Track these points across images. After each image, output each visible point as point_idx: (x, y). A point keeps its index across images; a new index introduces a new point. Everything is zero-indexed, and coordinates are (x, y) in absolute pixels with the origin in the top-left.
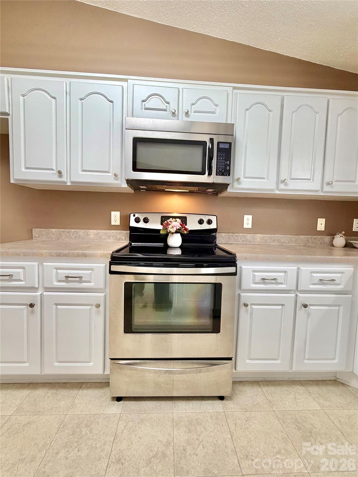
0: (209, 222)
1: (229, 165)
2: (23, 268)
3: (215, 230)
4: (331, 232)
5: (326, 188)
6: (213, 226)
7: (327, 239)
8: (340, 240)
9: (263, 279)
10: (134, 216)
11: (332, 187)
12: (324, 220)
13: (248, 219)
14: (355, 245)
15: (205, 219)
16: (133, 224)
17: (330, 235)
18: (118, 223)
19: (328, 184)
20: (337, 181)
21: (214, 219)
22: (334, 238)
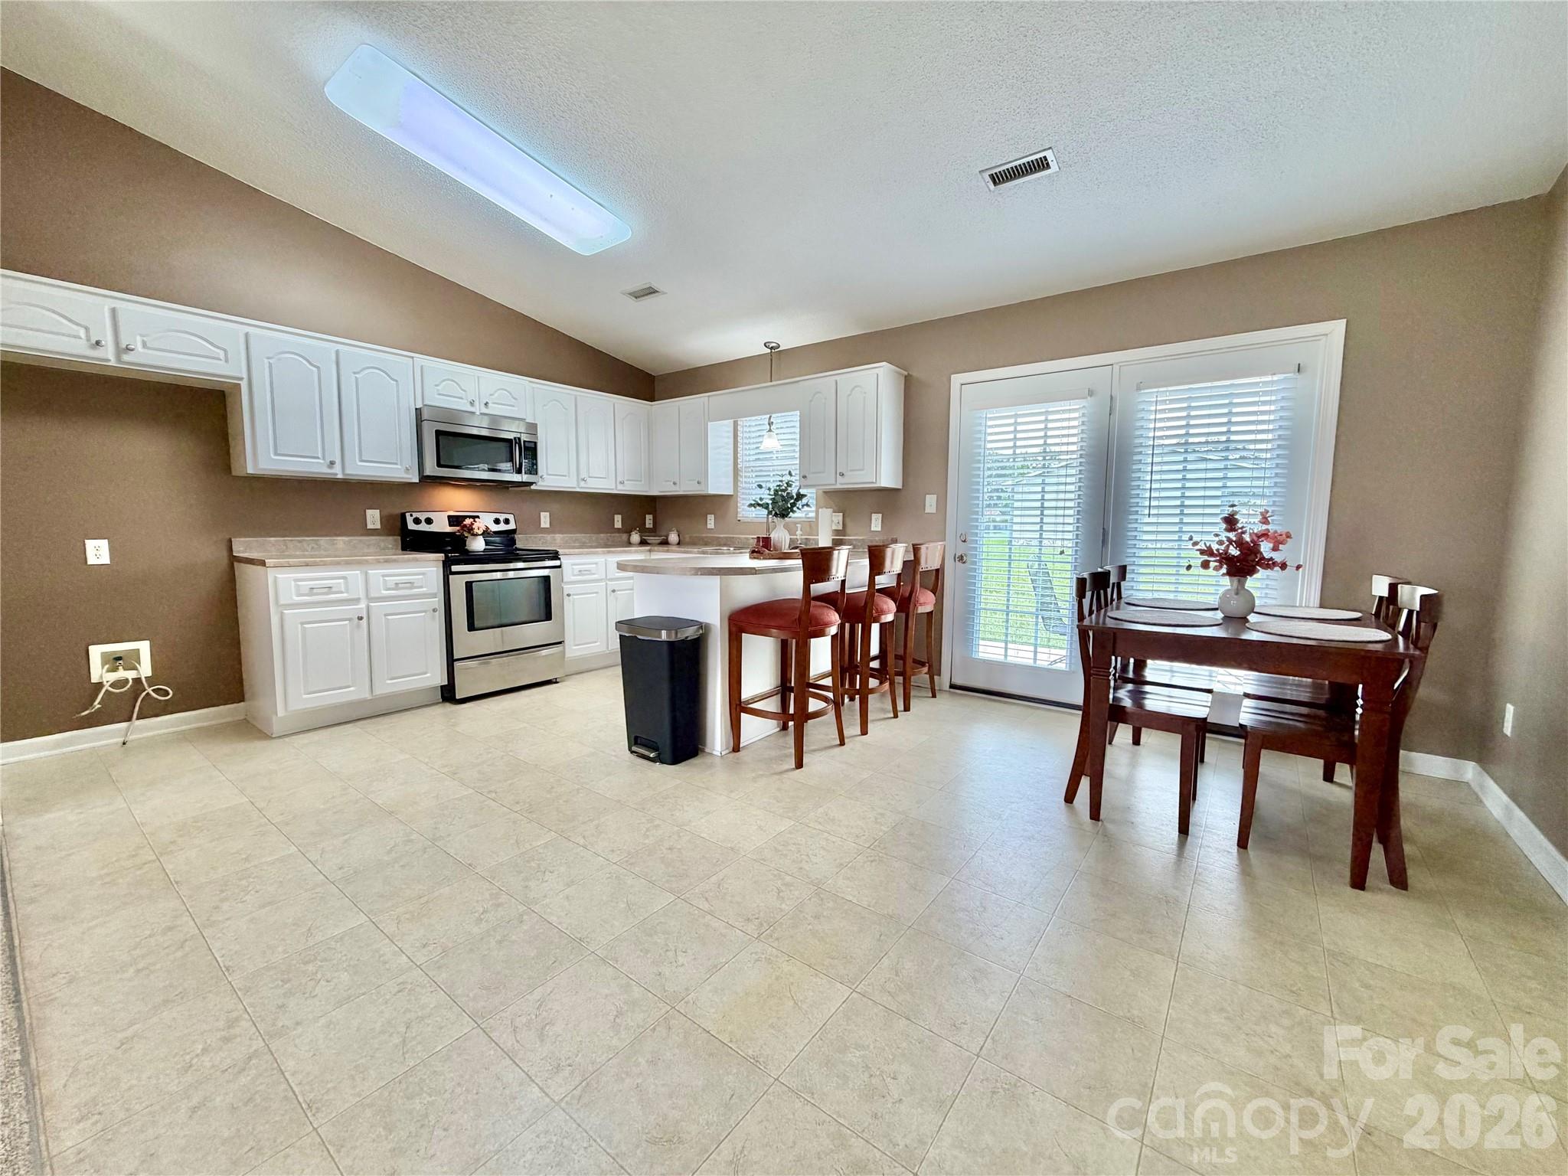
0: (507, 521)
1: (536, 464)
2: (344, 578)
3: (514, 531)
4: (627, 530)
5: (620, 487)
6: (512, 526)
7: (625, 536)
8: (635, 537)
9: (580, 571)
10: (411, 515)
11: (624, 486)
12: (620, 516)
13: (545, 517)
14: (649, 541)
15: (502, 517)
16: (411, 526)
17: (626, 532)
18: (378, 526)
19: (621, 483)
20: (628, 480)
21: (511, 517)
22: (630, 535)
